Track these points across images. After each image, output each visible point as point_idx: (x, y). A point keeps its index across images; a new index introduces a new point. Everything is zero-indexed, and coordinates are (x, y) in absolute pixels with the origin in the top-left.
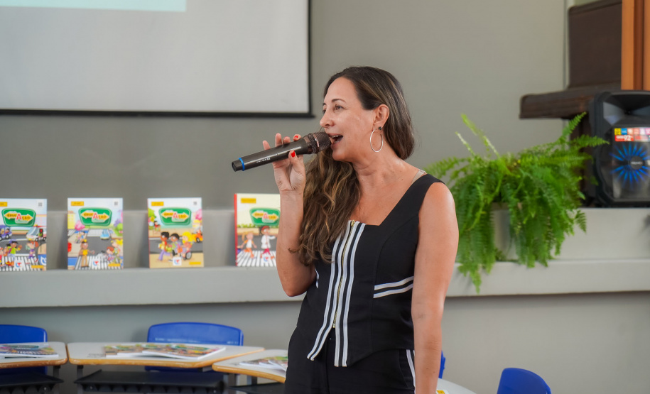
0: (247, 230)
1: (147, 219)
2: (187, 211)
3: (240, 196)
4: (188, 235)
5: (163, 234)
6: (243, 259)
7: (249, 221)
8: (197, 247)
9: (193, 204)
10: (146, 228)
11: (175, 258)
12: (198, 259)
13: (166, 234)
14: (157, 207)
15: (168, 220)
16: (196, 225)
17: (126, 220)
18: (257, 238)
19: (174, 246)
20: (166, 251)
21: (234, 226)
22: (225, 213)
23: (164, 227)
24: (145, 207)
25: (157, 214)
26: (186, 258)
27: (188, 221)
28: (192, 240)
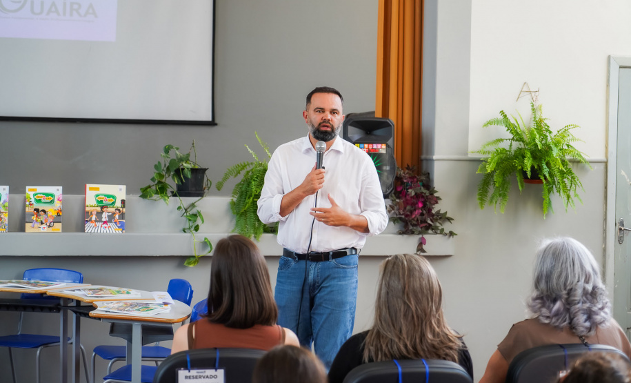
0: (92, 209)
1: (25, 200)
2: (52, 195)
3: (88, 186)
4: (52, 211)
5: (35, 210)
6: (89, 227)
7: (94, 203)
8: (58, 218)
9: (57, 191)
10: (24, 206)
11: (44, 226)
12: (58, 226)
13: (37, 210)
14: (31, 192)
15: (39, 201)
16: (58, 205)
17: (11, 201)
18: (99, 214)
19: (43, 218)
20: (37, 221)
21: (84, 206)
22: (79, 197)
23: (36, 206)
24: (24, 192)
25: (32, 197)
26: (49, 226)
27: (52, 202)
28: (55, 214)
